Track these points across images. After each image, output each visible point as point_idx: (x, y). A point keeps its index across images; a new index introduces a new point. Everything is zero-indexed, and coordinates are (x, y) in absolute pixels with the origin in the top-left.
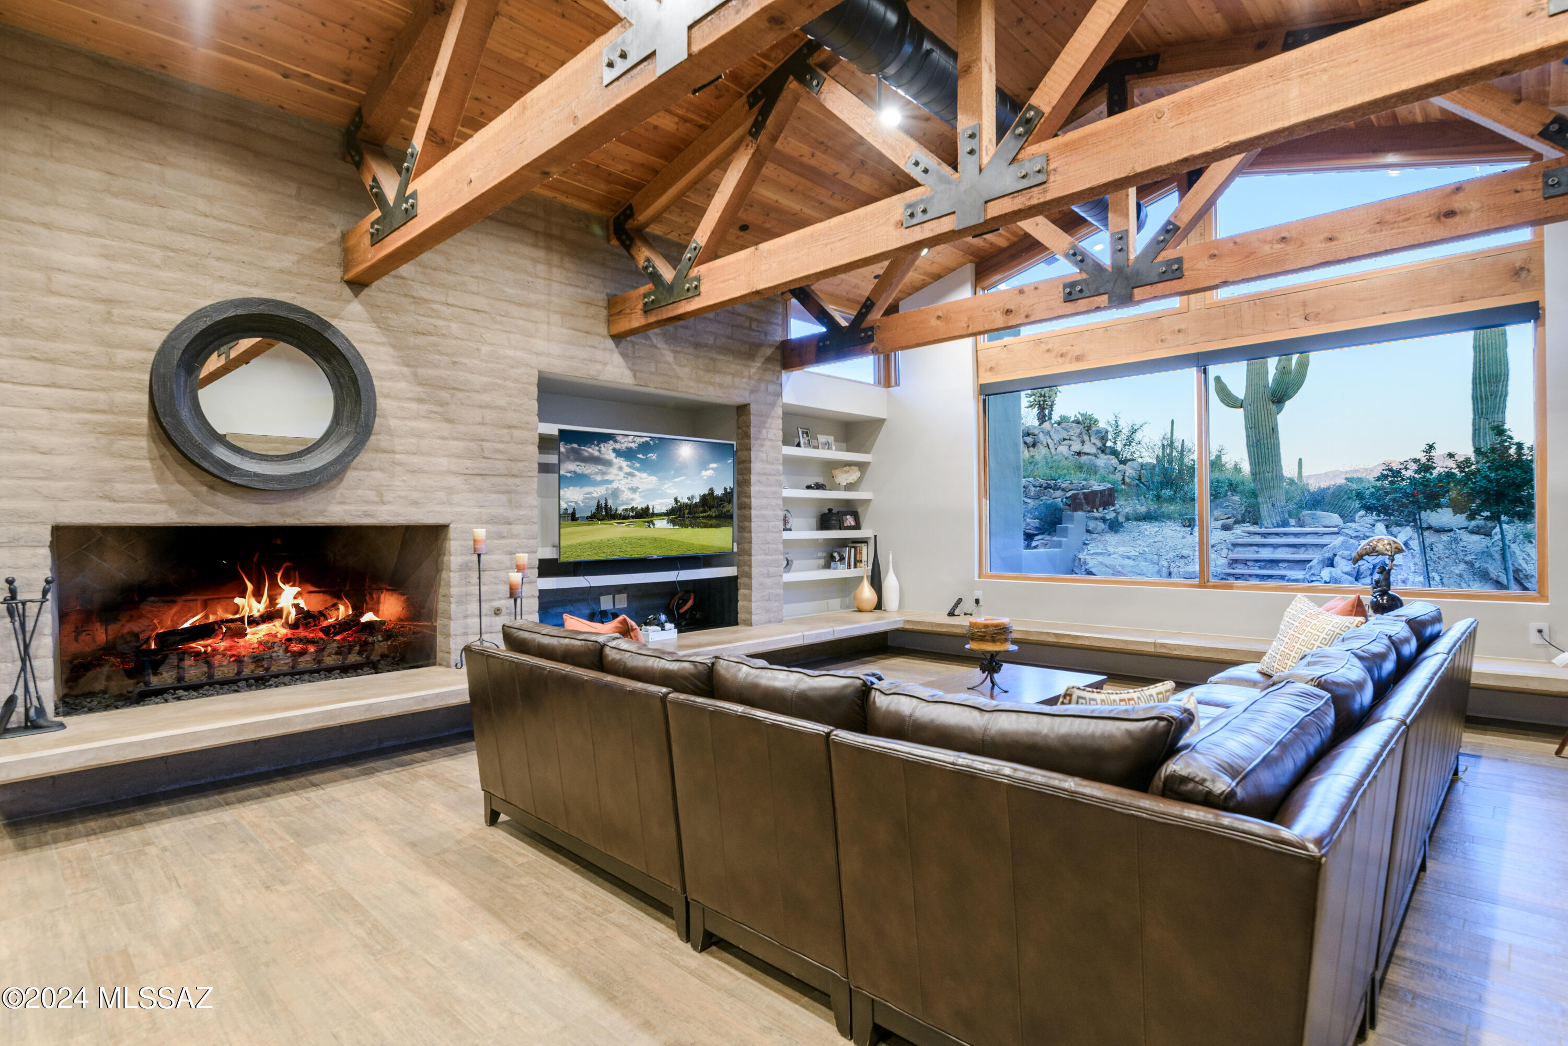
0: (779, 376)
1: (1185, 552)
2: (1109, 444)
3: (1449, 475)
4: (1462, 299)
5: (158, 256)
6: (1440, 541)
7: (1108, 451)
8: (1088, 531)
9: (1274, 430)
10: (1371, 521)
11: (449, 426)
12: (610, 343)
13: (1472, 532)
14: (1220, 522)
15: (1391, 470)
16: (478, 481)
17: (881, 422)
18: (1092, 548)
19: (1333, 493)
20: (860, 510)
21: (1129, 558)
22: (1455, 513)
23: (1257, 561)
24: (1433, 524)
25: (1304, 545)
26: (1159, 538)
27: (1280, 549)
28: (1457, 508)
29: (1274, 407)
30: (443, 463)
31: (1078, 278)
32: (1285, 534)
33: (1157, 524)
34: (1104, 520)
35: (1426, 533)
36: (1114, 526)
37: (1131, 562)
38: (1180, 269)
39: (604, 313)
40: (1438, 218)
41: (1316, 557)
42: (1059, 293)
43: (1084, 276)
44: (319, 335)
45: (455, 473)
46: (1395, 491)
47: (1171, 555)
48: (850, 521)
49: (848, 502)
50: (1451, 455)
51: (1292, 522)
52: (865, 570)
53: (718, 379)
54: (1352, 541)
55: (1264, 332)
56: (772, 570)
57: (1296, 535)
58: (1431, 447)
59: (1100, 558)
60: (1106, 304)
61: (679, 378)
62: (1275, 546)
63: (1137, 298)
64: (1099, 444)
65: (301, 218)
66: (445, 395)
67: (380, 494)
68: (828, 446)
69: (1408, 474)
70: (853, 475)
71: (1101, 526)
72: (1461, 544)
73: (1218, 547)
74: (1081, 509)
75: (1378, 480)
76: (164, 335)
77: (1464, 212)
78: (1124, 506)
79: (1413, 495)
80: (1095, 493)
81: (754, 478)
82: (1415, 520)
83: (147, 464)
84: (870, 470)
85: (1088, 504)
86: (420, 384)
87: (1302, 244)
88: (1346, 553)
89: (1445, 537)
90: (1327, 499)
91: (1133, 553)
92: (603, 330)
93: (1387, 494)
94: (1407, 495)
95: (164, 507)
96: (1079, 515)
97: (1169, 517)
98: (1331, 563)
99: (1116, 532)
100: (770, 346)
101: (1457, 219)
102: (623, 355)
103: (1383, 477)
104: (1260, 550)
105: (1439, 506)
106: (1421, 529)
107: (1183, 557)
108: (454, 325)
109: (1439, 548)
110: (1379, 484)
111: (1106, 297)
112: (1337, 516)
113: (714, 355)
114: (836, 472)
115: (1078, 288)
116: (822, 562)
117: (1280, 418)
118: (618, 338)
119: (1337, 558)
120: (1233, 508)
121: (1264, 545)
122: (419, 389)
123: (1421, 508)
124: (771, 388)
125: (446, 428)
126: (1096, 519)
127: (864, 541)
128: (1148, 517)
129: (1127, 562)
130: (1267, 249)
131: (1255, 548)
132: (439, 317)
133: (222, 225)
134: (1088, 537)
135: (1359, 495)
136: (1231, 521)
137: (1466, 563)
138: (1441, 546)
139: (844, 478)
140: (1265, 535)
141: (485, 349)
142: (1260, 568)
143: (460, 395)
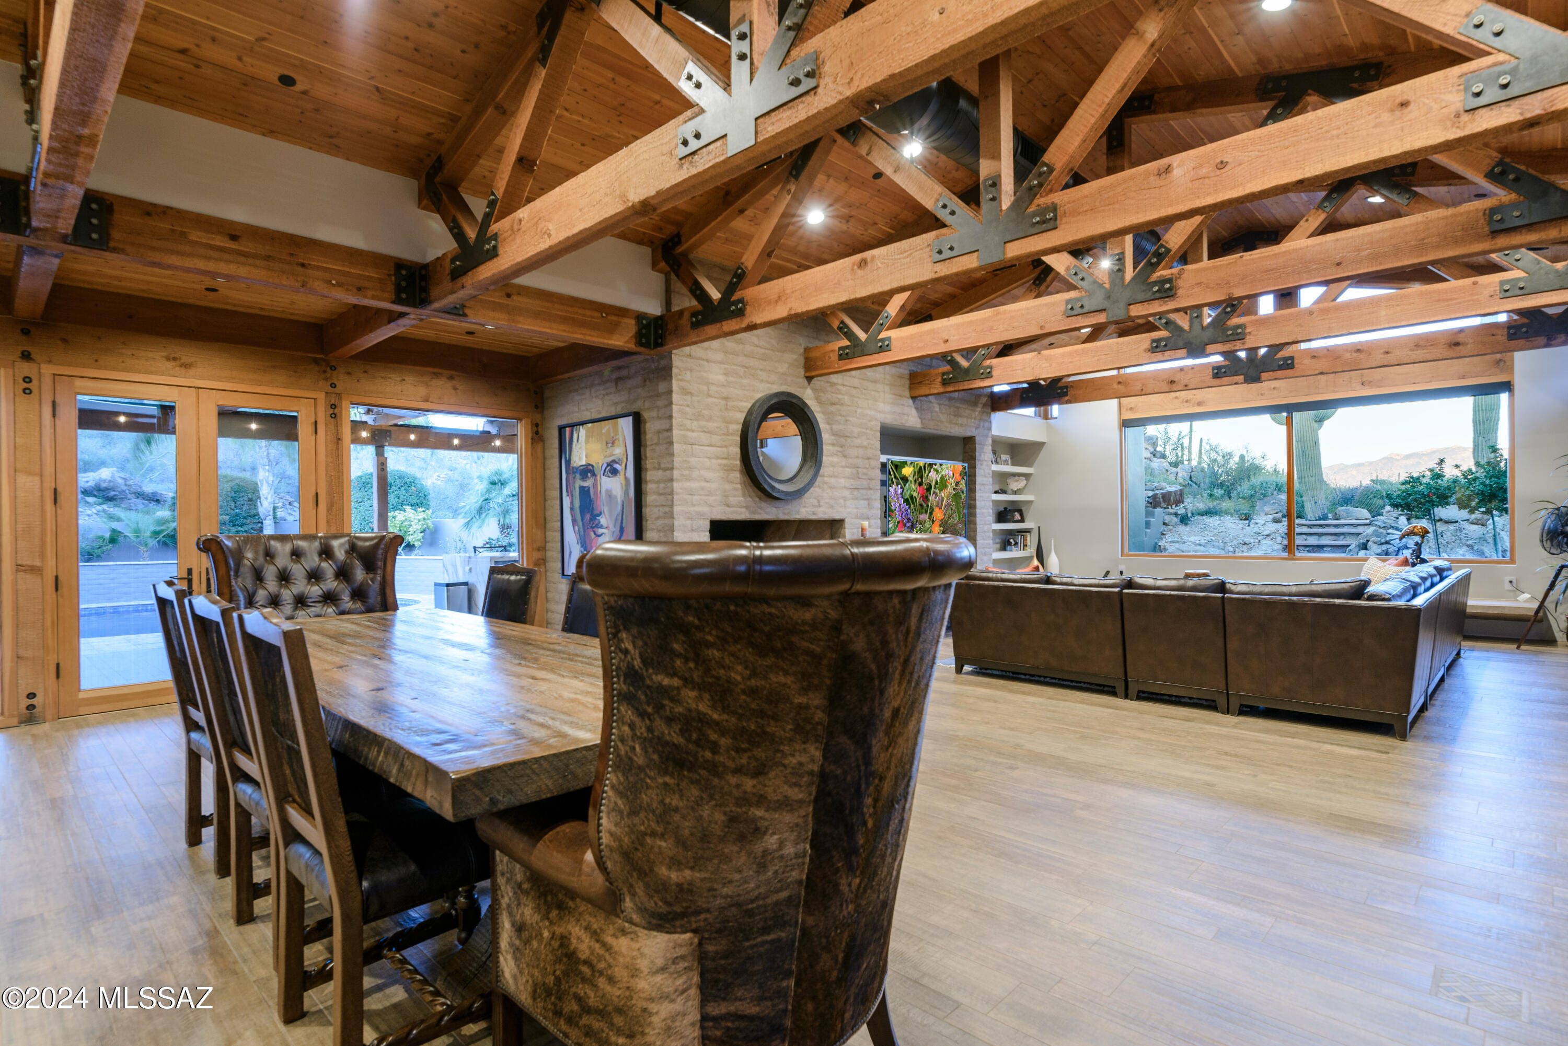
0: (990, 417)
1: (1247, 540)
2: (1159, 449)
3: (1455, 481)
4: (1464, 377)
5: (741, 371)
6: (1448, 530)
7: (1158, 455)
8: (1164, 524)
9: (1316, 443)
10: (1395, 515)
11: (843, 459)
12: (910, 401)
13: (1472, 523)
14: (1271, 517)
15: (1412, 477)
16: (856, 493)
17: (1042, 444)
18: (1169, 537)
19: (1362, 493)
20: (1024, 509)
21: (1200, 545)
22: (1460, 509)
23: (1306, 546)
24: (1443, 518)
25: (1343, 534)
26: (1222, 529)
27: (1324, 537)
28: (1462, 505)
29: (1316, 425)
30: (842, 482)
31: (1223, 364)
32: (1327, 525)
33: (1217, 518)
34: (1176, 514)
35: (1438, 524)
36: (1184, 520)
37: (1202, 548)
38: (1293, 363)
39: (908, 382)
40: (1450, 346)
41: (1353, 543)
42: (1210, 372)
43: (1227, 363)
44: (803, 410)
45: (847, 488)
46: (1415, 493)
47: (1235, 542)
48: (1017, 516)
49: (1013, 502)
50: (1457, 466)
51: (1330, 516)
52: (1031, 551)
53: (960, 421)
54: (1381, 530)
55: (1334, 391)
56: (987, 550)
57: (1336, 526)
58: (1442, 461)
59: (1177, 545)
60: (1242, 381)
61: (942, 422)
62: (1320, 535)
63: (1263, 379)
64: (1152, 450)
65: (789, 342)
66: (843, 440)
67: (819, 501)
68: (1006, 462)
69: (1425, 480)
70: (1021, 483)
71: (1175, 520)
72: (1464, 532)
73: (1273, 536)
74: (1160, 507)
75: (1403, 484)
76: (744, 415)
77: (1465, 344)
78: (1190, 504)
79: (1429, 496)
80: (1169, 493)
81: (978, 487)
82: (1430, 515)
83: (739, 486)
84: (1032, 478)
85: (1165, 501)
86: (834, 435)
87: (1370, 354)
88: (1377, 539)
89: (1452, 527)
90: (1356, 498)
91: (1203, 541)
92: (907, 394)
93: (1409, 495)
94: (1424, 496)
95: (743, 510)
96: (1158, 510)
97: (1227, 512)
98: (1364, 547)
99: (1186, 524)
100: (985, 395)
101: (1461, 347)
102: (917, 409)
103: (1406, 483)
104: (1308, 537)
105: (1447, 504)
106: (1435, 521)
107: (1245, 544)
108: (846, 398)
109: (1448, 535)
110: (1403, 487)
111: (1242, 377)
112: (1365, 511)
113: (958, 405)
114: (1009, 481)
115: (1223, 370)
116: (998, 546)
117: (1320, 432)
118: (914, 398)
119: (1369, 544)
120: (1279, 505)
121: (1311, 534)
122: (833, 438)
123: (1434, 505)
124: (986, 424)
125: (843, 461)
126: (1171, 514)
127: (1028, 531)
128: (1208, 512)
129: (1198, 548)
130: (1348, 355)
131: (1304, 536)
132: (840, 393)
133: (763, 351)
134: (1165, 528)
135: (1389, 496)
136: (1279, 515)
137: (1468, 546)
138: (1449, 534)
139: (1015, 485)
140: (1310, 526)
141: (859, 411)
142: (1309, 551)
143: (849, 440)
